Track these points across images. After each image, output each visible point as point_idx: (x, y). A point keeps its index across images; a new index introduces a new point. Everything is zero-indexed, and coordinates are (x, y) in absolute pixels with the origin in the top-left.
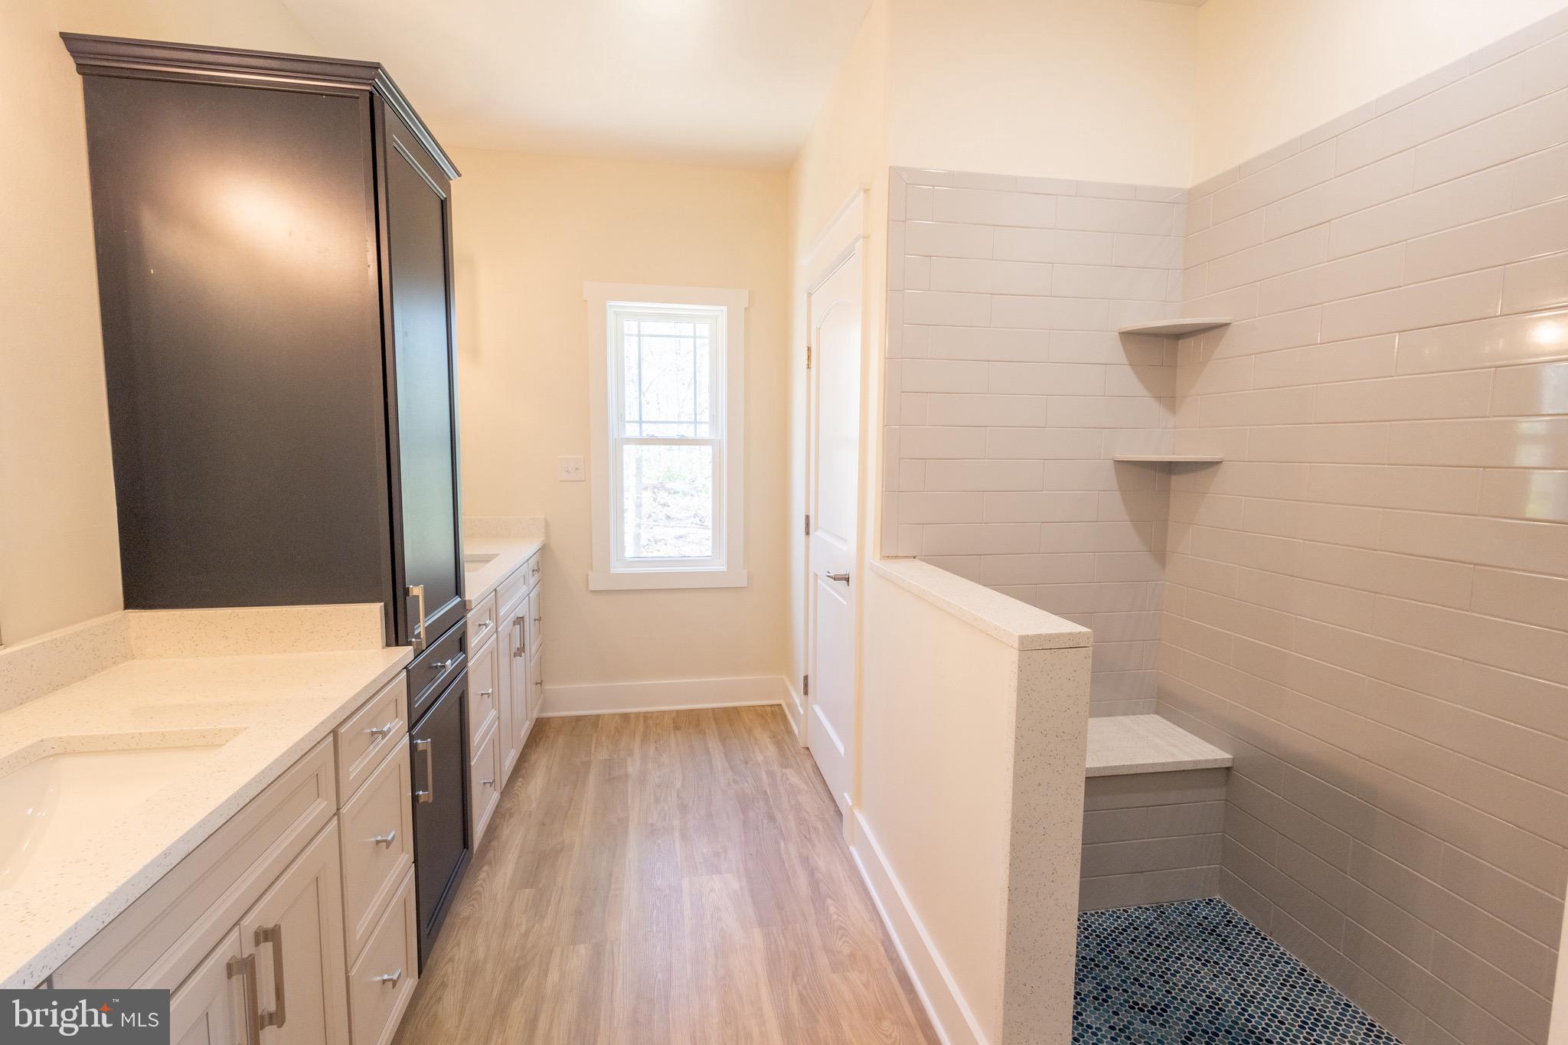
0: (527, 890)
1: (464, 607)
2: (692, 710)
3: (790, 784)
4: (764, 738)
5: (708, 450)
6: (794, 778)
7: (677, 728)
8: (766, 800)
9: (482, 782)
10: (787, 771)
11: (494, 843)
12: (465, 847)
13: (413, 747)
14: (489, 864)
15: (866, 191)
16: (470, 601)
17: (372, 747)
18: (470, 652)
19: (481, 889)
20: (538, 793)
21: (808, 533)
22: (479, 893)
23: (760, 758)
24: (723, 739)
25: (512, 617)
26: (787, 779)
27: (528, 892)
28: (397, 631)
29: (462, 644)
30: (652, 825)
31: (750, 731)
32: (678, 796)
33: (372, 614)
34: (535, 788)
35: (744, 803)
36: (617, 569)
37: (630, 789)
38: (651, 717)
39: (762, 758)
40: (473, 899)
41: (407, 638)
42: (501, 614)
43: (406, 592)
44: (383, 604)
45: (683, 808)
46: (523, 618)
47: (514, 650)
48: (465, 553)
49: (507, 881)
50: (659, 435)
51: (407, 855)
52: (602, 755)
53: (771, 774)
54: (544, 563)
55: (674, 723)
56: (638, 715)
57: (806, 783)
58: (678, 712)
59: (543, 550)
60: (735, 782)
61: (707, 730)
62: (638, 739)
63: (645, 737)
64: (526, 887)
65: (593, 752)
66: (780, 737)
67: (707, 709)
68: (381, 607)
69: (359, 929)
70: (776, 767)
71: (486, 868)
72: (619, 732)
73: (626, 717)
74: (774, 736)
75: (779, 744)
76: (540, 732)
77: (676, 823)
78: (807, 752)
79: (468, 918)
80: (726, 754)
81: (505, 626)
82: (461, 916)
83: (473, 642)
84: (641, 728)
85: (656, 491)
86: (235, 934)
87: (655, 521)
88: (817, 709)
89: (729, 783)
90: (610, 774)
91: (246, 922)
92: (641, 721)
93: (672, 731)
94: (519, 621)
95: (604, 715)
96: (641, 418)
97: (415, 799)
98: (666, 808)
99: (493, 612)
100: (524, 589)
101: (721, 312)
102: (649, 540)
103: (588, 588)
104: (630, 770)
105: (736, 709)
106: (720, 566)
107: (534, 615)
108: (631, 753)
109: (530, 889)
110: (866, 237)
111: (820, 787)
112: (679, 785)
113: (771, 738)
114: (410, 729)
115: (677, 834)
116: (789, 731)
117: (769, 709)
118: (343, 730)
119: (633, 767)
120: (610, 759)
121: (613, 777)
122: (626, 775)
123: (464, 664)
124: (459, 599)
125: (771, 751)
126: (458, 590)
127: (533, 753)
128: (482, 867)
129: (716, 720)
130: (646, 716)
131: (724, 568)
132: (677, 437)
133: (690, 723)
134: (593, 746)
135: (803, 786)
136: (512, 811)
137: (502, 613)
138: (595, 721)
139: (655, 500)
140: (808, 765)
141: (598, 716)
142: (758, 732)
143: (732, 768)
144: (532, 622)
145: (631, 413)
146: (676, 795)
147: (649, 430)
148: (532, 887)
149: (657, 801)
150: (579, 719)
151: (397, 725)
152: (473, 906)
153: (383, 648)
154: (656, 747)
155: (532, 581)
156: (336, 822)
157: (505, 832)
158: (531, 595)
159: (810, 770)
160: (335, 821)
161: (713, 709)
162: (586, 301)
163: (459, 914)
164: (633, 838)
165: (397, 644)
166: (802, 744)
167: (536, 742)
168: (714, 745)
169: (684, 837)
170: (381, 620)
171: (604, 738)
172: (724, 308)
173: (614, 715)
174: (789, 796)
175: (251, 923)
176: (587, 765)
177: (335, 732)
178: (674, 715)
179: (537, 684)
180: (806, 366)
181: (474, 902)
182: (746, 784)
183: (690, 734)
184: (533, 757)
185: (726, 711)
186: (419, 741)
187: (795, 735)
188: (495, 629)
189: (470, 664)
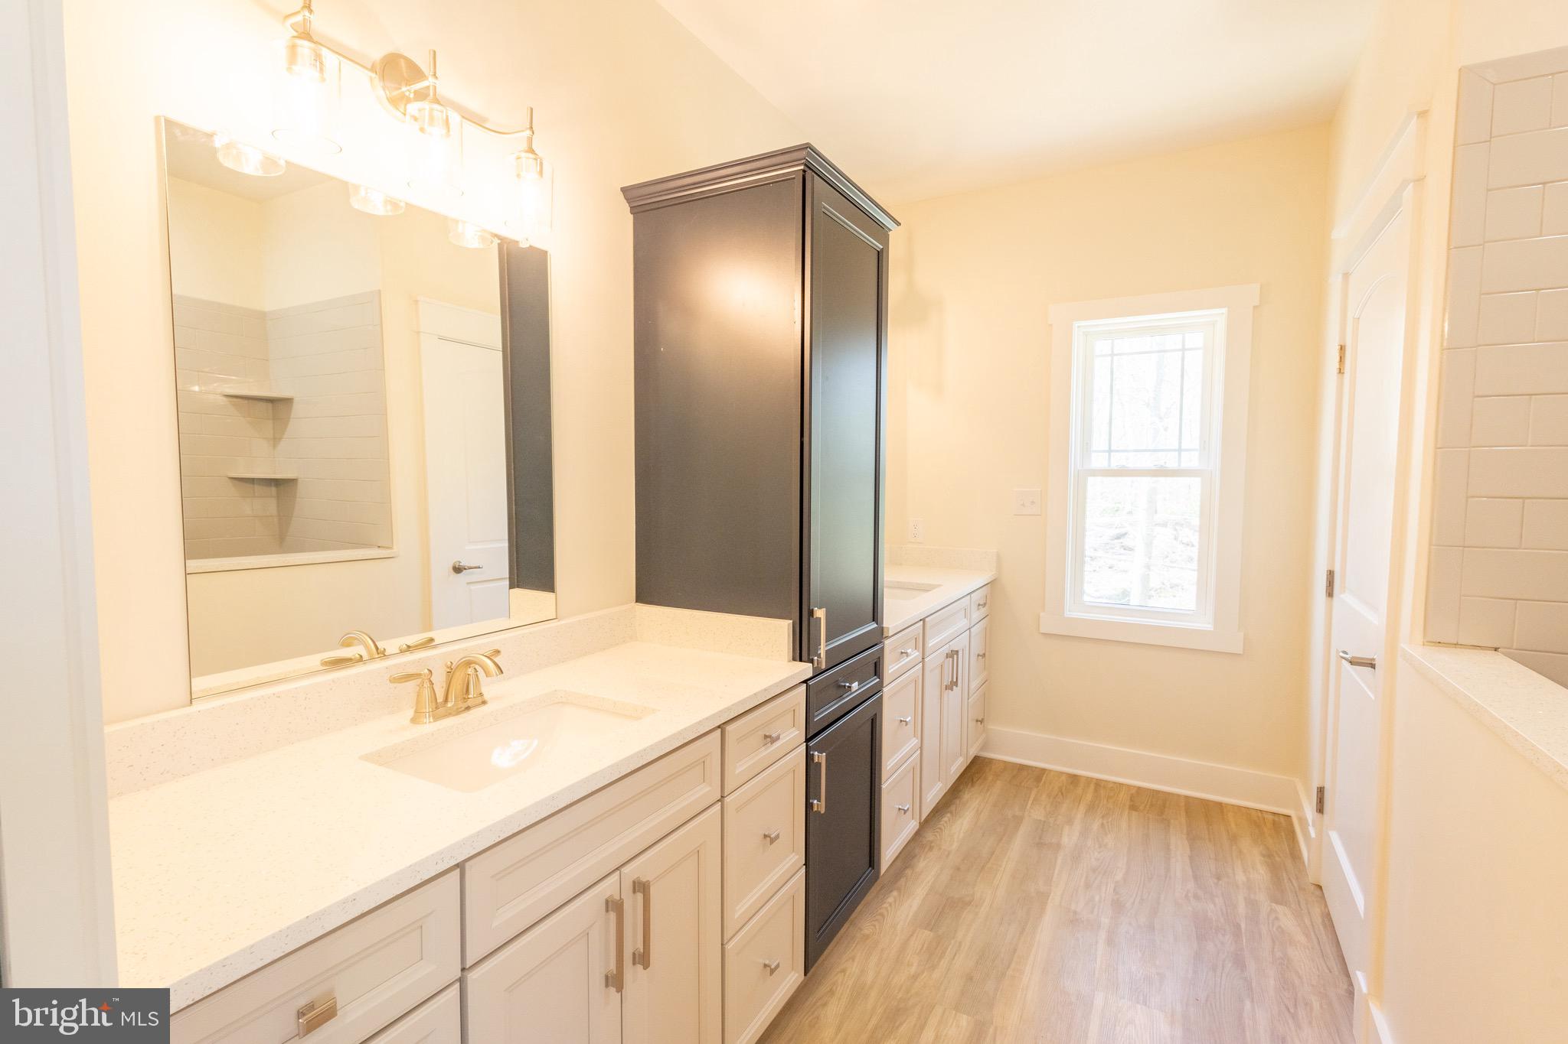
0: (926, 931)
1: (880, 635)
2: (1158, 792)
3: (1280, 927)
4: (1254, 855)
5: (1196, 482)
6: (1287, 920)
7: (1133, 808)
8: (1237, 933)
9: (897, 807)
10: (1280, 908)
11: (908, 872)
12: (870, 866)
13: (809, 758)
14: (899, 890)
15: (1423, 114)
16: (888, 628)
17: (763, 748)
18: (886, 680)
19: (886, 913)
20: (962, 835)
21: (1330, 594)
22: (882, 915)
23: (1240, 877)
24: (1192, 839)
25: (946, 649)
26: (1277, 918)
27: (926, 935)
28: (802, 649)
29: (877, 669)
30: (1075, 913)
31: (1234, 839)
32: (1114, 890)
33: (781, 629)
34: (959, 827)
35: (1202, 928)
36: (1072, 612)
37: (1059, 861)
38: (1104, 787)
39: (1244, 879)
40: (876, 920)
41: (809, 655)
42: (930, 645)
43: (811, 613)
44: (791, 621)
45: (1118, 906)
46: (957, 652)
47: (947, 681)
48: (885, 579)
49: (911, 914)
50: (1131, 465)
51: (797, 857)
52: (1037, 813)
53: (1252, 904)
54: (992, 597)
55: (1131, 800)
56: (1089, 780)
57: (1307, 936)
58: (1139, 788)
59: (991, 584)
60: (1196, 897)
61: (1172, 821)
62: (1082, 808)
63: (1091, 808)
64: (925, 929)
65: (1028, 807)
66: (1277, 859)
67: (1179, 796)
68: (789, 625)
69: (739, 910)
70: (1262, 897)
71: (895, 893)
72: (1062, 794)
73: (1074, 779)
74: (1269, 856)
75: (1275, 869)
76: (975, 770)
77: (1105, 921)
78: (1318, 892)
79: (867, 937)
80: (1191, 858)
81: (934, 659)
82: (862, 932)
83: (890, 668)
84: (1089, 797)
85: (1177, 527)
86: (615, 877)
87: (1171, 562)
88: (1334, 836)
89: (1186, 896)
90: (1040, 838)
91: (626, 870)
92: (1092, 787)
93: (1126, 812)
94: (953, 654)
95: (1050, 771)
96: (1110, 448)
97: (809, 806)
98: (1097, 898)
99: (921, 643)
100: (963, 623)
101: (1219, 316)
102: (1163, 584)
103: (1039, 630)
104: (1065, 840)
105: (1220, 804)
106: (1205, 624)
107: (977, 650)
108: (1070, 821)
109: (929, 932)
110: (1420, 180)
111: (1329, 949)
112: (1119, 876)
113: (1264, 856)
114: (807, 740)
115: (1103, 935)
116: (1295, 854)
117: (1271, 817)
118: (729, 728)
119: (1069, 838)
120: (1044, 822)
121: (1043, 842)
122: (1058, 846)
123: (878, 689)
124: (876, 625)
125: (1261, 874)
126: (875, 615)
127: (966, 792)
128: (891, 891)
129: (1187, 812)
130: (1098, 784)
131: (1209, 627)
132: (1154, 468)
133: (1152, 805)
134: (1030, 802)
135: (1301, 938)
136: (933, 844)
137: (931, 643)
138: (1039, 774)
139: (1176, 539)
140: (1316, 911)
141: (1043, 771)
142: (1245, 843)
143: (1196, 878)
144: (973, 658)
145: (1099, 441)
146: (1113, 886)
147: (1117, 461)
148: (931, 930)
149: (1088, 886)
150: (1022, 768)
151: (793, 734)
152: (875, 926)
153: (789, 661)
154: (1102, 824)
155: (976, 615)
156: (720, 807)
157: (921, 864)
158: (972, 630)
159: (1318, 920)
160: (718, 806)
161: (1187, 797)
162: (1051, 325)
163: (861, 930)
164: (1049, 917)
165: (801, 660)
166: (1311, 879)
167: (972, 780)
168: (1179, 846)
169: (1110, 942)
170: (789, 635)
171: (1044, 796)
172: (1224, 310)
173: (1062, 773)
174: (1274, 942)
175: (631, 872)
176: (1018, 821)
177: (721, 727)
178: (1133, 791)
179: (977, 721)
180: (1337, 371)
181: (876, 923)
182: (1212, 906)
183: (1149, 819)
184: (966, 796)
185: (1205, 804)
186: (816, 753)
187: (1304, 862)
188: (921, 660)
189: (885, 690)
